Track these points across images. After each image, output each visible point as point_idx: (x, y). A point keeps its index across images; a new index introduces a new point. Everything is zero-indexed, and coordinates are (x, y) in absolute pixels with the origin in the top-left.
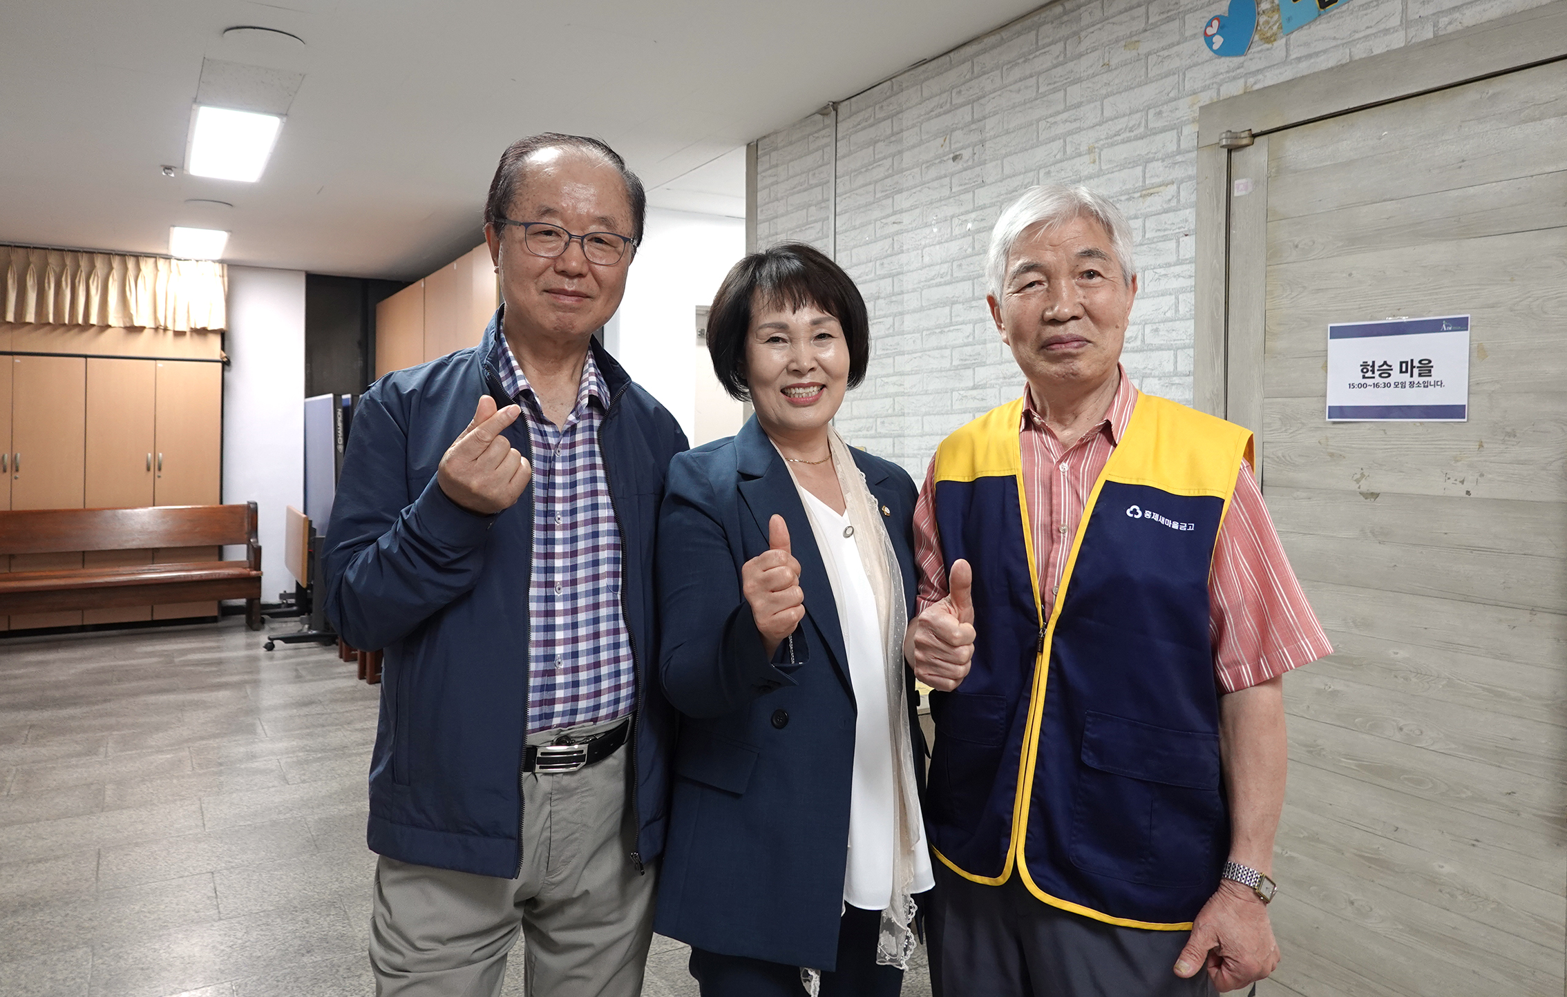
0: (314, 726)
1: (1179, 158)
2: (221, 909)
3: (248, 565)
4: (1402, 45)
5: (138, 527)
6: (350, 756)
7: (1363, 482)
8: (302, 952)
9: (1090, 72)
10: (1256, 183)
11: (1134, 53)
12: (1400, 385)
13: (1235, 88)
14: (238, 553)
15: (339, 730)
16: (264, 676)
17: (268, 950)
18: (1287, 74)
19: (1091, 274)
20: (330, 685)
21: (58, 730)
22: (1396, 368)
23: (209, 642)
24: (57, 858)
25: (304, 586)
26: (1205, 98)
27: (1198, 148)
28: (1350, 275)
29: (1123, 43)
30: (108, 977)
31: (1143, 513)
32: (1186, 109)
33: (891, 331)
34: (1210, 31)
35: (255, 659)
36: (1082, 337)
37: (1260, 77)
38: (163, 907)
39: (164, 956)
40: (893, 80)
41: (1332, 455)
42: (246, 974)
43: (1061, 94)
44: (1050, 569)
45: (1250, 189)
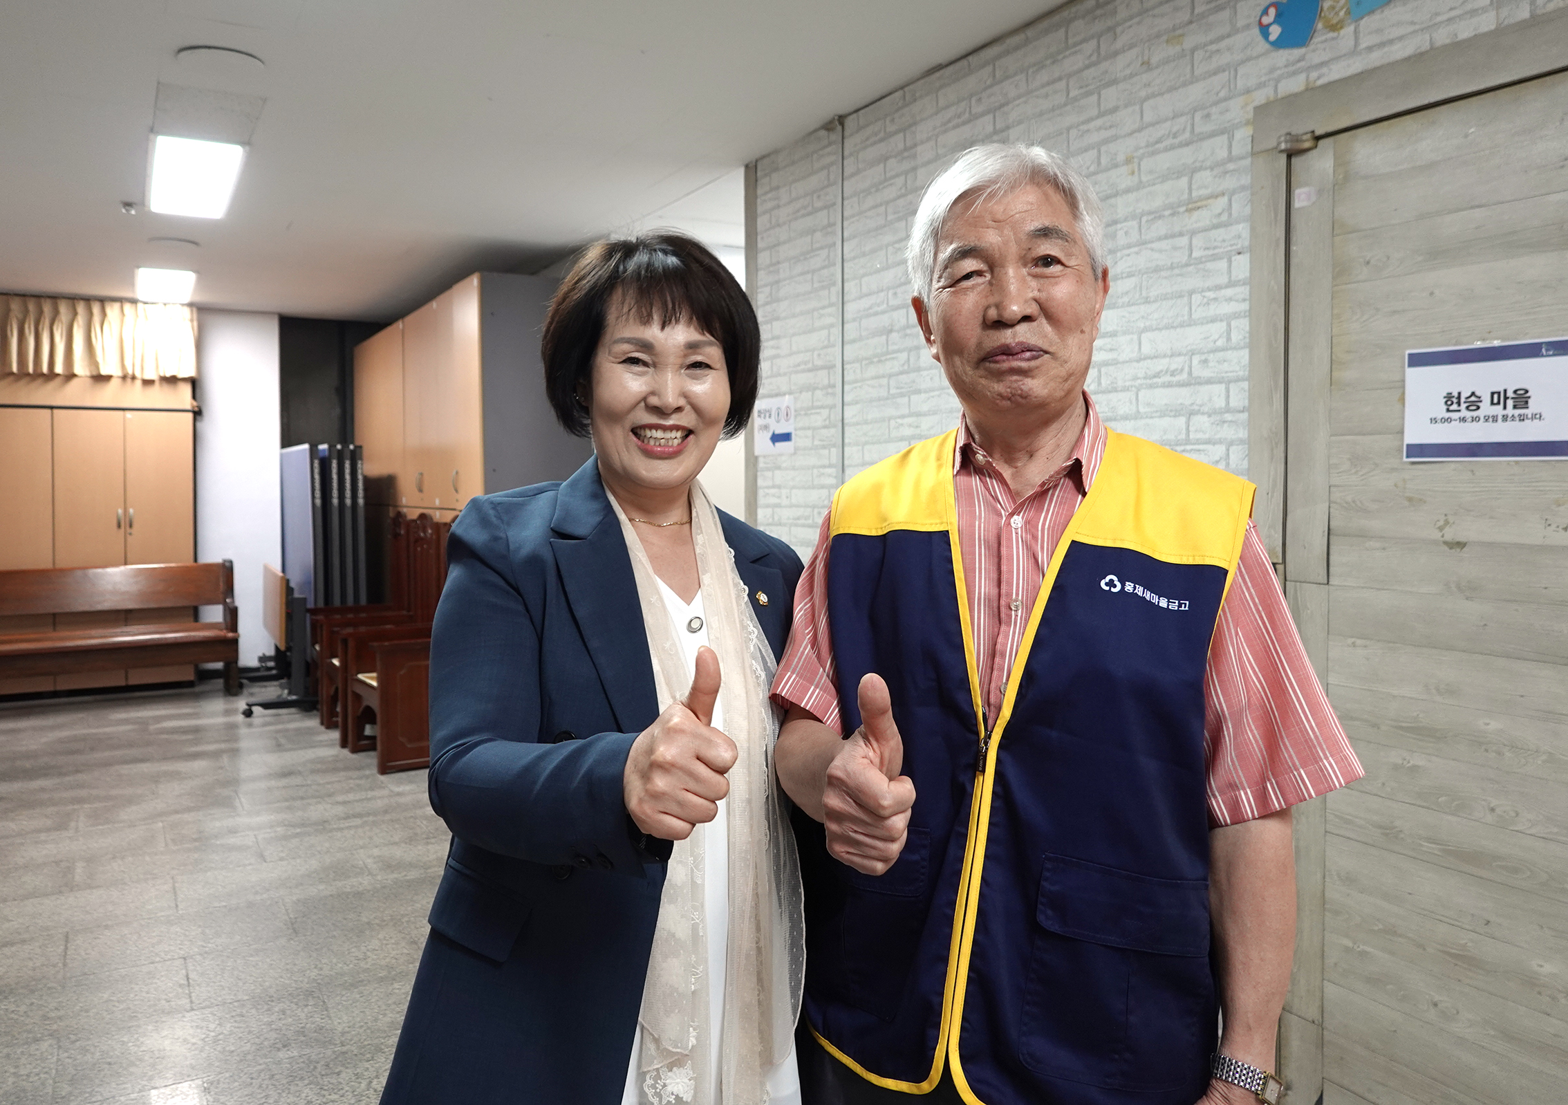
0: (294, 799)
1: (1231, 166)
2: (193, 998)
3: (223, 626)
4: (1493, 27)
5: (109, 587)
6: (331, 831)
7: (1447, 530)
8: (277, 1046)
9: (1128, 72)
10: (1320, 192)
11: (1178, 48)
12: (1491, 419)
13: (1295, 85)
14: (214, 614)
15: (320, 803)
16: (244, 744)
17: (242, 1043)
18: (1355, 66)
19: (1048, 261)
20: (310, 754)
21: (26, 803)
22: (1486, 399)
23: (185, 708)
24: (23, 942)
25: (283, 648)
26: (1260, 97)
27: (1253, 154)
28: (1432, 294)
29: (1165, 38)
30: (74, 1072)
31: (1123, 585)
32: (1238, 110)
33: (906, 367)
34: (1266, 20)
35: (232, 727)
36: (1036, 346)
37: (1325, 70)
38: (132, 995)
39: (133, 1049)
40: (906, 89)
41: (1410, 499)
42: (218, 1070)
43: (1094, 98)
44: (997, 660)
45: (1314, 198)
